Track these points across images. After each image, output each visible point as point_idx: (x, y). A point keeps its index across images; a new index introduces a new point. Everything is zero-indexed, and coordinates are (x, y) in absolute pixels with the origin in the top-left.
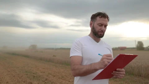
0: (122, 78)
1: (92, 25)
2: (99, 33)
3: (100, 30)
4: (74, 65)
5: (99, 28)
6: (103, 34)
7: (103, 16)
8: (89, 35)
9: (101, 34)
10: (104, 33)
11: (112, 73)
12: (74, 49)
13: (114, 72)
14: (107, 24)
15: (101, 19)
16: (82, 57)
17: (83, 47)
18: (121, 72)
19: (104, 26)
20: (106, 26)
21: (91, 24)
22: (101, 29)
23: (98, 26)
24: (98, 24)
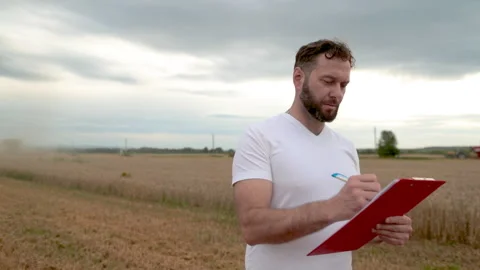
0: (402, 242)
1: (303, 80)
2: (325, 108)
3: (328, 98)
4: (251, 208)
5: (326, 90)
6: (334, 108)
7: (337, 52)
8: (289, 112)
9: (329, 111)
10: (337, 107)
11: (373, 231)
12: (246, 156)
13: (379, 226)
14: (348, 77)
15: (331, 61)
16: (273, 184)
17: (275, 152)
18: (400, 226)
19: (339, 85)
20: (343, 85)
21: (297, 78)
22: (329, 94)
23: (320, 84)
24: (321, 80)
